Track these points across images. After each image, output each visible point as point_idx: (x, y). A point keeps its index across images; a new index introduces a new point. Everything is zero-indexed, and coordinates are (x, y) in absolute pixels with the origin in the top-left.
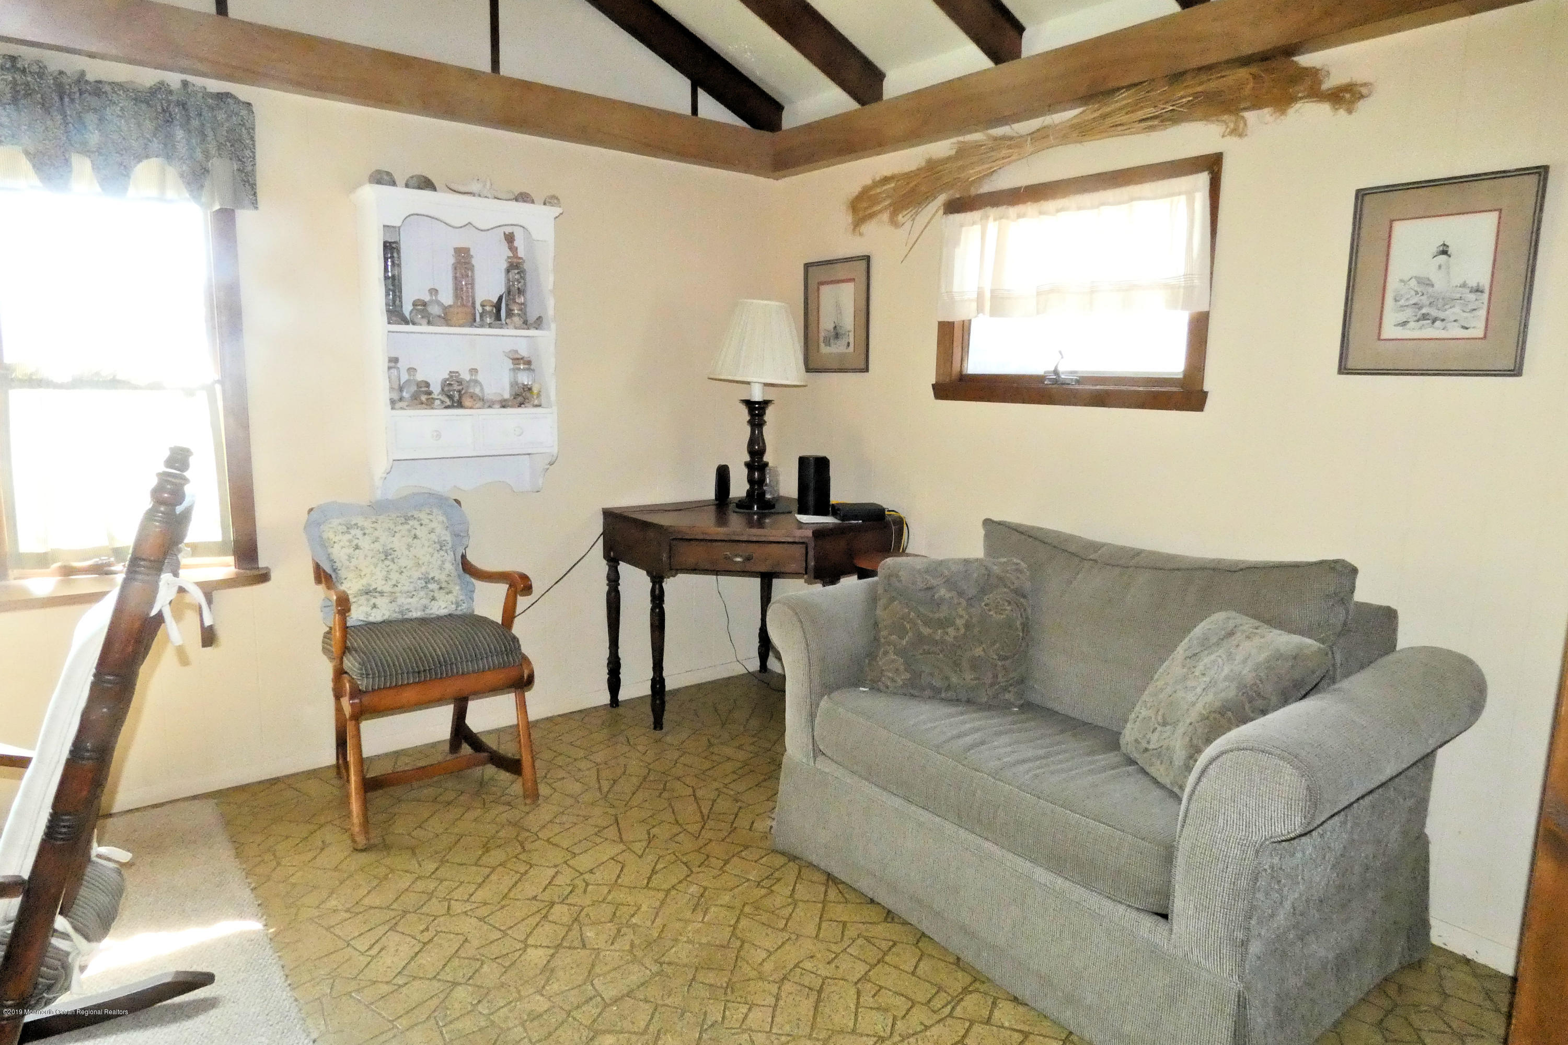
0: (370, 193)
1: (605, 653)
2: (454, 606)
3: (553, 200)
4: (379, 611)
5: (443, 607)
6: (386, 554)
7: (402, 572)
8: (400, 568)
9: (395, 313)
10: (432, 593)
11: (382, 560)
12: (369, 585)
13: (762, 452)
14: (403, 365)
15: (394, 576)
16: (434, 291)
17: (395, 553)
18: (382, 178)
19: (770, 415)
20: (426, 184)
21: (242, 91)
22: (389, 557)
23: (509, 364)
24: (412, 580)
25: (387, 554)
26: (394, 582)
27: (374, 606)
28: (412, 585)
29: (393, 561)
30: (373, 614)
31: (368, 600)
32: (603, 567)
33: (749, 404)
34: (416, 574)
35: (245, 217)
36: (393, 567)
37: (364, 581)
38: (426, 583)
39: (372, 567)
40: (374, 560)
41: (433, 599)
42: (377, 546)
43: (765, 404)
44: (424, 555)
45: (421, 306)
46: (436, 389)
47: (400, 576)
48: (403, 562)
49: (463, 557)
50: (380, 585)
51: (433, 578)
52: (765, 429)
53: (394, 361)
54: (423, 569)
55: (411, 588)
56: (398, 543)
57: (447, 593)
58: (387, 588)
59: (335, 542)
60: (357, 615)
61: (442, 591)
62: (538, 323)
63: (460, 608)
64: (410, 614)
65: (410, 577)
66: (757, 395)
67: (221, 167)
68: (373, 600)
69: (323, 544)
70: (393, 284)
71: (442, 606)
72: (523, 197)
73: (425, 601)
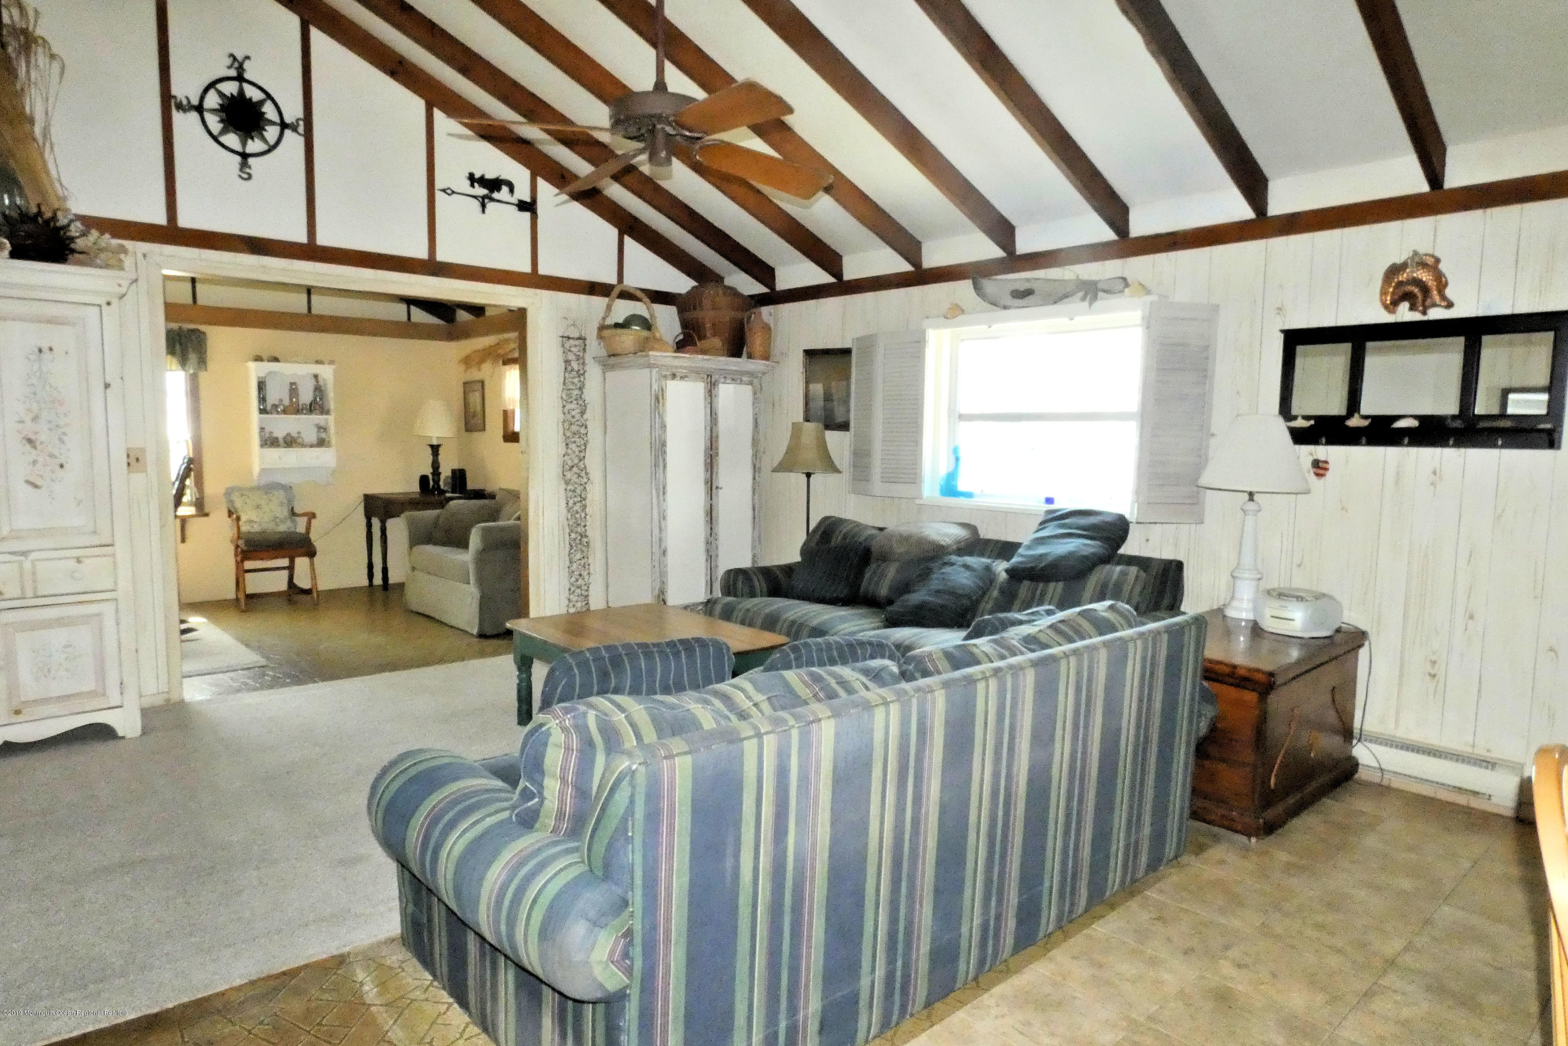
0: (252, 365)
1: (366, 561)
2: (287, 527)
3: (332, 362)
4: (255, 528)
7: (265, 514)
8: (264, 512)
9: (263, 411)
10: (278, 523)
11: (256, 509)
12: (251, 518)
13: (438, 467)
14: (267, 430)
15: (261, 515)
16: (281, 400)
17: (262, 507)
18: (258, 359)
19: (441, 451)
20: (276, 360)
21: (202, 328)
23: (316, 430)
24: (269, 517)
25: (258, 507)
26: (261, 518)
27: (253, 526)
29: (261, 510)
30: (252, 529)
31: (250, 524)
32: (364, 521)
33: (432, 446)
34: (271, 515)
35: (203, 375)
36: (261, 512)
37: (248, 517)
38: (275, 519)
39: (251, 511)
40: (253, 509)
41: (278, 525)
42: (256, 504)
43: (439, 446)
44: (274, 508)
45: (275, 406)
46: (281, 441)
47: (264, 516)
48: (265, 510)
49: (292, 508)
50: (255, 518)
51: (278, 517)
52: (440, 457)
53: (262, 429)
54: (274, 513)
55: (268, 520)
56: (263, 502)
57: (285, 523)
58: (258, 520)
59: (236, 501)
60: (244, 528)
61: (282, 522)
62: (328, 412)
63: (289, 530)
64: (267, 531)
66: (435, 443)
67: (193, 357)
68: (252, 524)
69: (231, 502)
70: (262, 399)
71: (283, 528)
72: (318, 362)
73: (274, 526)
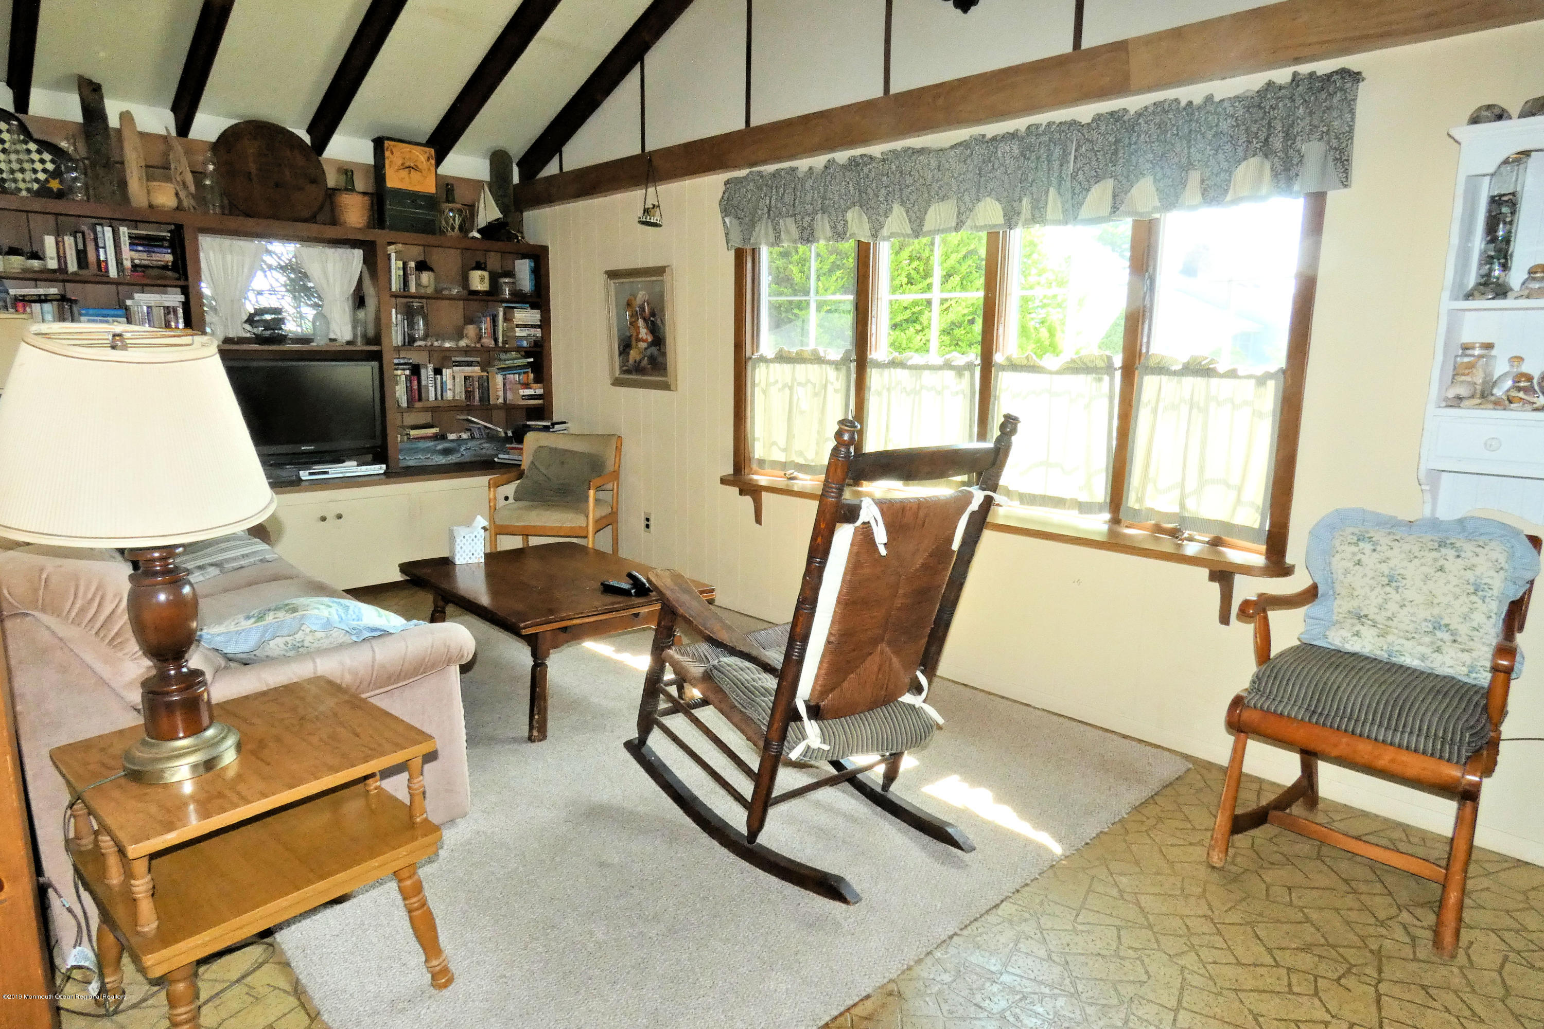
2: (1465, 670)
4: (1360, 640)
5: (1447, 665)
6: (1391, 580)
7: (1404, 605)
8: (1404, 599)
10: (1440, 643)
11: (1383, 585)
12: (1360, 609)
15: (1392, 607)
17: (1404, 581)
22: (1394, 584)
24: (1414, 619)
26: (1389, 614)
27: (1357, 634)
28: (1412, 625)
29: (1397, 589)
30: (1351, 642)
31: (1353, 625)
34: (1423, 613)
36: (1397, 597)
37: (1355, 603)
38: (1434, 628)
39: (1367, 589)
40: (1373, 583)
41: (1438, 650)
42: (1384, 568)
44: (1444, 594)
47: (1400, 610)
48: (1410, 594)
50: (1371, 611)
51: (1447, 625)
54: (1436, 611)
55: (1411, 628)
56: (1413, 571)
57: (1463, 651)
58: (1380, 619)
59: (1337, 552)
61: (1456, 645)
63: (1474, 675)
64: (1403, 658)
65: (1413, 614)
68: (1358, 627)
73: (1427, 651)
